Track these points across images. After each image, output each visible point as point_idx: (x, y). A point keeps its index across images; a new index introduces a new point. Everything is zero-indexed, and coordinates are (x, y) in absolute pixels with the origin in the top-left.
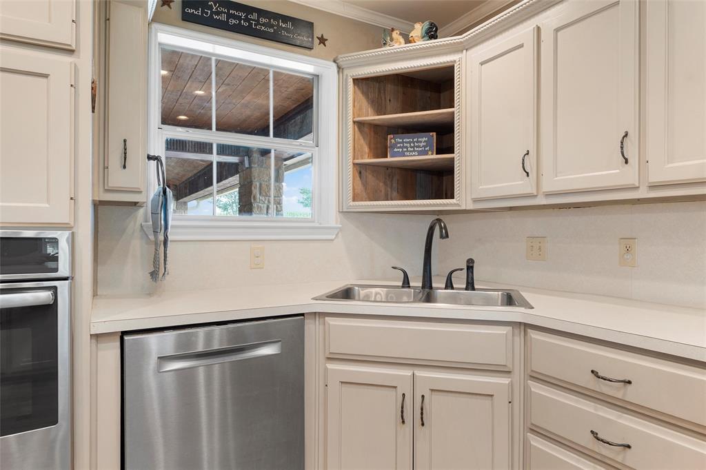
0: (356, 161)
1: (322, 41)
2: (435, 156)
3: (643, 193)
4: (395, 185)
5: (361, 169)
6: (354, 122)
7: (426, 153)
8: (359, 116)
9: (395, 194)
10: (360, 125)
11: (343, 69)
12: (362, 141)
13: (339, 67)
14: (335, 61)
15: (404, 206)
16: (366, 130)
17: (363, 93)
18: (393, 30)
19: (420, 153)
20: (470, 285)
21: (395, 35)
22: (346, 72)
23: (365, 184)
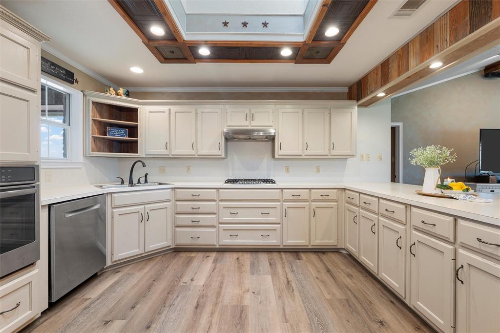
0: (94, 136)
1: (77, 81)
2: (127, 138)
3: (196, 156)
4: (106, 146)
5: (95, 139)
6: (92, 119)
7: (124, 136)
8: (94, 117)
9: (106, 150)
10: (94, 121)
11: (86, 96)
12: (95, 127)
13: (84, 95)
14: (82, 91)
15: (110, 155)
16: (96, 123)
17: (95, 108)
18: (110, 87)
19: (121, 136)
20: (146, 181)
21: (111, 89)
22: (88, 98)
23: (96, 145)
